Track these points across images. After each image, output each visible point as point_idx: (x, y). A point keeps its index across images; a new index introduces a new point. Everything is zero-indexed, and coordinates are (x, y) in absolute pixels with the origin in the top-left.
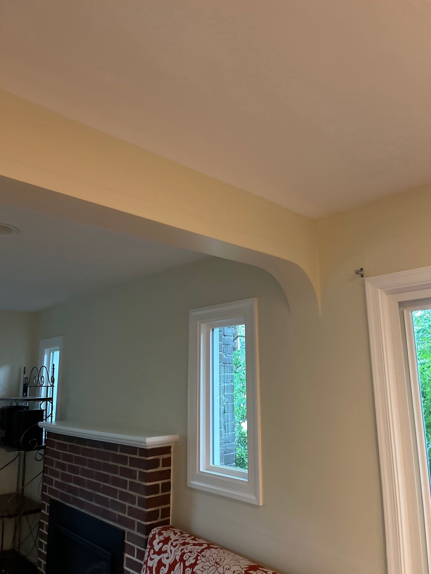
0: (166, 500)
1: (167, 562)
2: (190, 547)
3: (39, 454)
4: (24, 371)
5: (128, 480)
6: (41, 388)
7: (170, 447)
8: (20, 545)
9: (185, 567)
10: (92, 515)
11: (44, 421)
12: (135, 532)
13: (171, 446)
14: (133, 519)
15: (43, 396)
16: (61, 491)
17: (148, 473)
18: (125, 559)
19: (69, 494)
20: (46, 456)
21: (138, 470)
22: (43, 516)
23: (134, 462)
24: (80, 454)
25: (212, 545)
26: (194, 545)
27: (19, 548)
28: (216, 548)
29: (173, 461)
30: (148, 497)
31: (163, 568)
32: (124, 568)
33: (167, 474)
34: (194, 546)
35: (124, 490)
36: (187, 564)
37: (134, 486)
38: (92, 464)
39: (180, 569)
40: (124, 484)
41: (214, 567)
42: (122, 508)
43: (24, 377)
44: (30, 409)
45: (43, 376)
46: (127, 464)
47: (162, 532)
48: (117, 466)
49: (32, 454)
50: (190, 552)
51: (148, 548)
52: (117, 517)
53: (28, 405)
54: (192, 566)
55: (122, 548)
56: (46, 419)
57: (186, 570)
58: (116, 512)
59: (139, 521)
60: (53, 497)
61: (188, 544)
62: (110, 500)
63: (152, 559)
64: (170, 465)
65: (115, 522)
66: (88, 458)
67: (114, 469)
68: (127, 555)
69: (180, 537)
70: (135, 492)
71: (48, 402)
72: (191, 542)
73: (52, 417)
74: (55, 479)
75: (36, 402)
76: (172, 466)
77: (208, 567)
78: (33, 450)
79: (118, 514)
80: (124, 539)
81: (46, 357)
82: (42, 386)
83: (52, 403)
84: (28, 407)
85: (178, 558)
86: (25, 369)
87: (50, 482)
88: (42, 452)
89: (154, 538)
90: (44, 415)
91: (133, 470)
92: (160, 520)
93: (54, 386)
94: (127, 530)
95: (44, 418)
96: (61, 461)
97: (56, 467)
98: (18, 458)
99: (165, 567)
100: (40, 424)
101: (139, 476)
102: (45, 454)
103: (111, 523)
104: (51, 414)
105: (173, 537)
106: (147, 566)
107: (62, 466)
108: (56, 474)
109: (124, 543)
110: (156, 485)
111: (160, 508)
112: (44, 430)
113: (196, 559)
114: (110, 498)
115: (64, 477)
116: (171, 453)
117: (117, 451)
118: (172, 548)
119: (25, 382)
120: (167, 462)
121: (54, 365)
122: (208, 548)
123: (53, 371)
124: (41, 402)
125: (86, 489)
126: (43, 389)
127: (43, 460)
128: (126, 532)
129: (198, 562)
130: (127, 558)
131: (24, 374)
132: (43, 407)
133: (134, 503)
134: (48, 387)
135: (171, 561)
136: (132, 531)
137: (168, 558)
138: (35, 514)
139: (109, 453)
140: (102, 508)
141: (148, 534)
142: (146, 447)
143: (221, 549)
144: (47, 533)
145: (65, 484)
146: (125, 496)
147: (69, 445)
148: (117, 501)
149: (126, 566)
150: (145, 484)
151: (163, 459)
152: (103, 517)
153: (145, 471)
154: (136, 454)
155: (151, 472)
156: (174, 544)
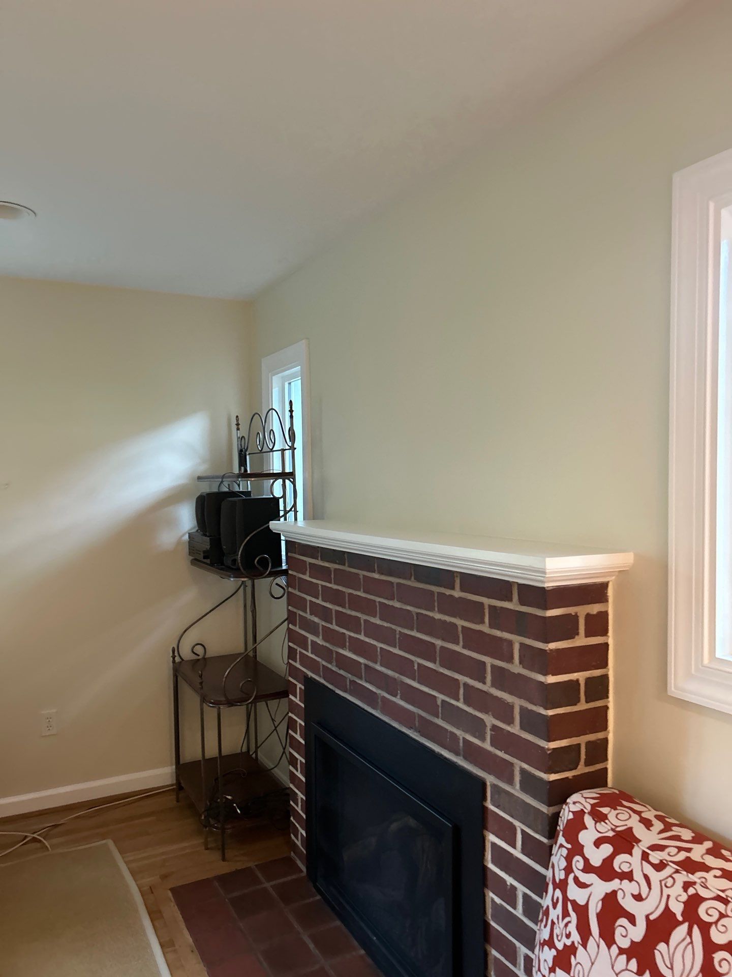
2: (714, 883)
3: (277, 584)
4: (238, 424)
5: (488, 661)
6: (273, 454)
7: (605, 586)
8: (257, 747)
9: (711, 946)
10: (395, 725)
11: (282, 519)
12: (516, 790)
13: (608, 582)
15: (277, 468)
16: (324, 663)
18: (488, 846)
19: (342, 672)
20: (290, 589)
21: (517, 640)
22: (293, 707)
23: (499, 618)
24: (360, 590)
26: (727, 875)
27: (256, 752)
30: (551, 712)
31: (623, 921)
32: (485, 864)
33: (599, 655)
35: (478, 685)
36: (717, 937)
37: (503, 679)
38: (388, 613)
39: (689, 947)
42: (477, 727)
43: (239, 435)
44: (253, 497)
45: (272, 430)
46: (482, 622)
48: (454, 625)
50: (722, 899)
51: (561, 846)
52: (461, 744)
53: (249, 490)
55: (482, 819)
56: (285, 516)
57: (717, 957)
58: (458, 732)
60: (310, 674)
61: (704, 867)
62: (439, 703)
63: (581, 884)
65: (457, 753)
66: (378, 599)
68: (491, 838)
69: (667, 839)
70: (511, 693)
71: (287, 481)
73: (296, 512)
74: (311, 637)
75: (265, 481)
78: (264, 577)
79: (464, 738)
80: (484, 798)
81: (276, 392)
82: (272, 450)
83: (294, 483)
84: (248, 493)
85: (677, 909)
86: (237, 420)
87: (303, 642)
88: (282, 580)
90: (281, 507)
91: (500, 639)
92: (582, 769)
93: (295, 449)
94: (490, 779)
95: (282, 513)
96: (319, 601)
97: (311, 614)
98: (242, 588)
99: (633, 923)
100: (274, 525)
101: (520, 656)
102: (288, 585)
103: (446, 754)
104: (295, 505)
105: (647, 837)
106: (565, 897)
107: (325, 614)
108: (312, 627)
109: (485, 809)
110: (570, 681)
111: (583, 740)
112: (283, 538)
114: (441, 697)
115: (328, 635)
116: (608, 601)
117: (453, 588)
118: (649, 869)
119: (241, 445)
120: (598, 624)
121: (291, 402)
123: (291, 417)
124: (272, 481)
125: (378, 667)
126: (277, 456)
128: (488, 784)
130: (494, 845)
131: (238, 429)
132: (278, 492)
134: (283, 450)
135: (651, 907)
136: (505, 786)
137: (638, 898)
140: (420, 717)
144: (303, 742)
145: (331, 651)
147: (336, 570)
148: (458, 707)
149: (493, 862)
150: (541, 678)
151: (588, 616)
152: (422, 735)
153: (541, 645)
154: (510, 599)
155: (558, 651)
156: (655, 857)
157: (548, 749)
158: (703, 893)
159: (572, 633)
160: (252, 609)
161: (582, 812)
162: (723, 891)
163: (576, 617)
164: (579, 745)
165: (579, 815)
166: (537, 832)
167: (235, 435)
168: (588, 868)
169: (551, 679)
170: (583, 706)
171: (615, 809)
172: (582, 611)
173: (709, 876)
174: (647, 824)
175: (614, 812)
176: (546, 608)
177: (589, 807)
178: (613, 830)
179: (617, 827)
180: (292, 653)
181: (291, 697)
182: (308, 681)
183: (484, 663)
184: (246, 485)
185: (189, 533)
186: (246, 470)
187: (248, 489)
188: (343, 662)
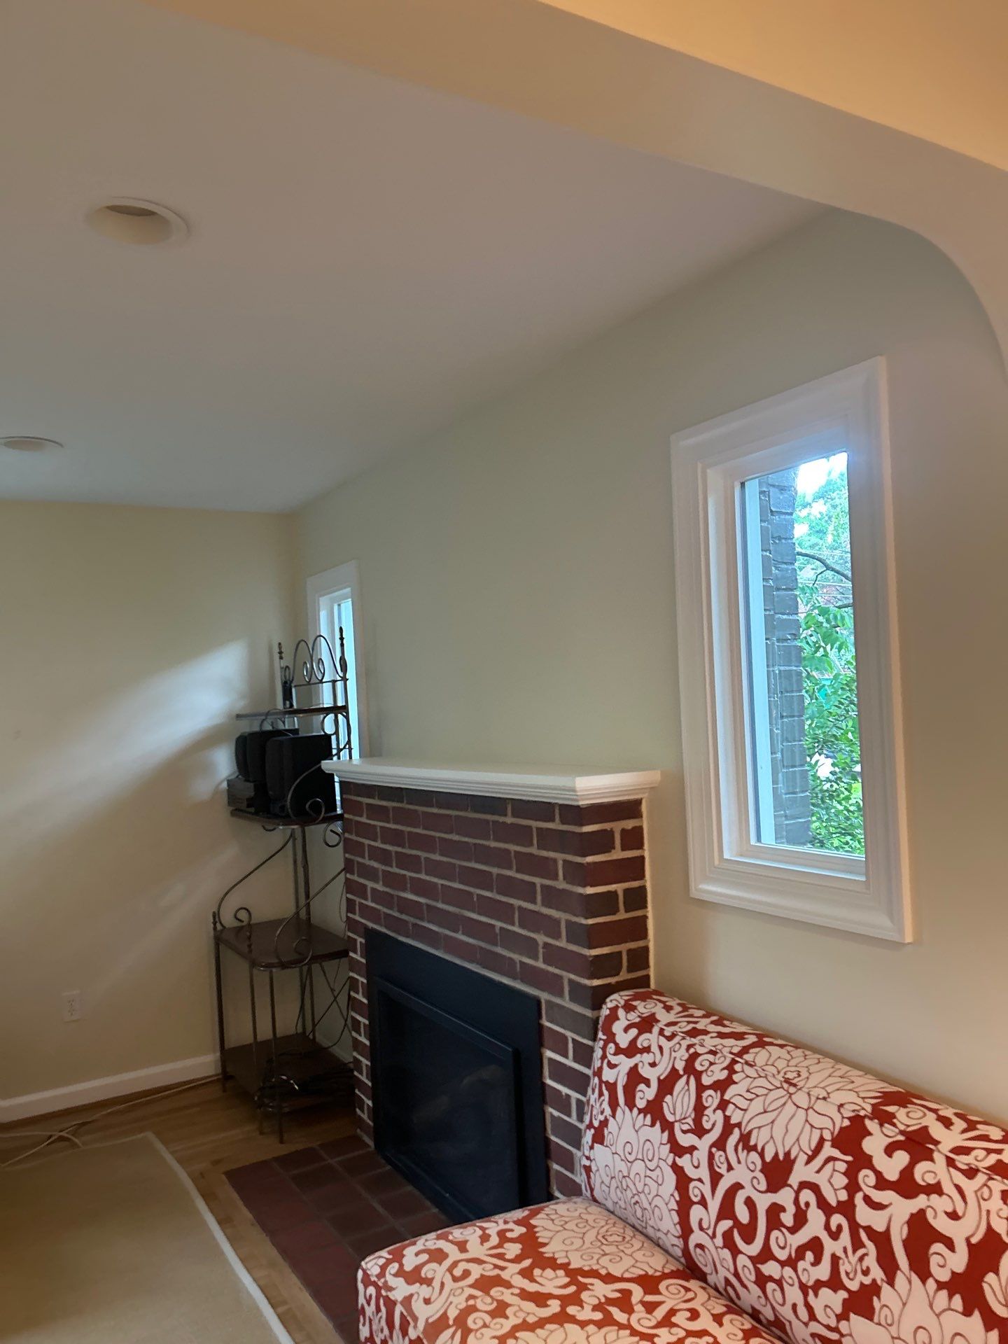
0: (638, 929)
1: (652, 1074)
2: (710, 1042)
3: (332, 831)
4: (280, 653)
5: (538, 881)
6: (322, 686)
7: (638, 802)
8: (314, 1025)
9: (701, 1088)
10: (458, 961)
11: (335, 758)
12: (566, 1002)
13: (642, 799)
14: (557, 971)
15: (328, 703)
16: (385, 910)
17: (587, 863)
18: (546, 1063)
19: (404, 917)
20: (347, 835)
21: (560, 857)
22: (353, 965)
23: (547, 839)
24: (419, 827)
25: (768, 1037)
26: (721, 1035)
27: (313, 1031)
28: (782, 1046)
29: (649, 834)
30: (591, 921)
31: (642, 1086)
32: (544, 1081)
33: (635, 868)
34: (722, 1038)
35: (530, 906)
36: (706, 1081)
37: (553, 897)
38: (449, 848)
39: (687, 1093)
40: (528, 892)
41: (781, 1092)
42: (529, 947)
43: (282, 665)
44: (302, 734)
45: (321, 659)
46: (531, 844)
47: (635, 1003)
48: (507, 851)
49: (317, 831)
50: (713, 1053)
51: (601, 1039)
52: (518, 969)
53: (297, 727)
54: (721, 1086)
55: (539, 1037)
56: (338, 754)
57: (705, 1095)
58: (516, 957)
59: (573, 977)
60: (371, 925)
61: (705, 1032)
62: (497, 931)
63: (612, 1066)
64: (640, 846)
65: (514, 978)
66: (438, 834)
67: (502, 859)
68: (549, 1054)
69: (682, 1017)
70: (557, 909)
71: (340, 716)
72: (712, 1028)
73: (350, 749)
74: (370, 885)
75: (314, 717)
76: (646, 846)
77: (765, 1092)
78: (318, 824)
79: (520, 961)
80: (540, 1016)
81: (323, 615)
82: (321, 682)
83: (347, 717)
84: (295, 731)
85: (680, 1066)
86: (280, 648)
87: (361, 891)
88: (338, 827)
89: (613, 1017)
90: (334, 745)
91: (547, 858)
92: (624, 975)
93: (347, 680)
94: (544, 996)
95: (334, 752)
96: (378, 844)
97: (370, 859)
98: (290, 844)
99: (648, 1085)
100: (326, 765)
101: (563, 873)
102: (344, 830)
103: (506, 981)
104: (349, 742)
105: (663, 1017)
106: (601, 1081)
107: (384, 857)
108: (371, 874)
109: (541, 1027)
110: (609, 892)
111: (623, 948)
112: (336, 779)
113: (730, 1068)
114: (499, 924)
115: (390, 879)
116: (642, 817)
117: (506, 815)
118: (663, 1041)
119: (285, 676)
120: (634, 839)
121: (341, 629)
122: (761, 1044)
123: (342, 645)
124: (322, 716)
125: (440, 905)
126: (326, 689)
127: (341, 844)
128: (543, 1001)
129: (736, 1077)
130: (550, 1060)
131: (281, 658)
132: (329, 728)
133: (557, 936)
134: (334, 682)
135: (662, 1070)
136: (557, 1000)
137: (653, 1065)
138: (338, 960)
139: (487, 822)
140: (481, 948)
141: (598, 1006)
142: (577, 800)
143: (797, 1048)
144: (365, 1001)
145: (392, 896)
146: (532, 920)
147: (394, 808)
148: (514, 932)
149: (551, 1078)
150: (580, 890)
151: (623, 831)
152: (485, 967)
153: (579, 860)
154: (552, 820)
155: (595, 863)
156: (668, 1032)
157: (590, 956)
158: (700, 1050)
159: (609, 847)
160: (303, 865)
161: (616, 1008)
162: (715, 1046)
163: (611, 832)
164: (620, 953)
165: (614, 1010)
166: (584, 1037)
167: (278, 664)
168: (619, 1051)
169: (590, 890)
170: (622, 915)
171: (645, 1001)
172: (617, 827)
173: (706, 1038)
174: (668, 1009)
175: (643, 1004)
176: (582, 825)
177: (622, 1003)
178: (639, 1016)
179: (642, 1014)
180: (351, 906)
181: (351, 954)
182: (370, 934)
183: (534, 884)
184: (294, 722)
185: (228, 781)
186: (291, 705)
187: (294, 726)
188: (405, 906)
